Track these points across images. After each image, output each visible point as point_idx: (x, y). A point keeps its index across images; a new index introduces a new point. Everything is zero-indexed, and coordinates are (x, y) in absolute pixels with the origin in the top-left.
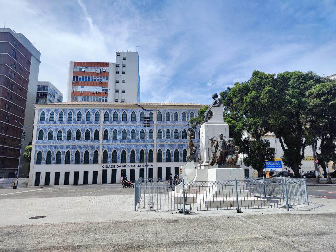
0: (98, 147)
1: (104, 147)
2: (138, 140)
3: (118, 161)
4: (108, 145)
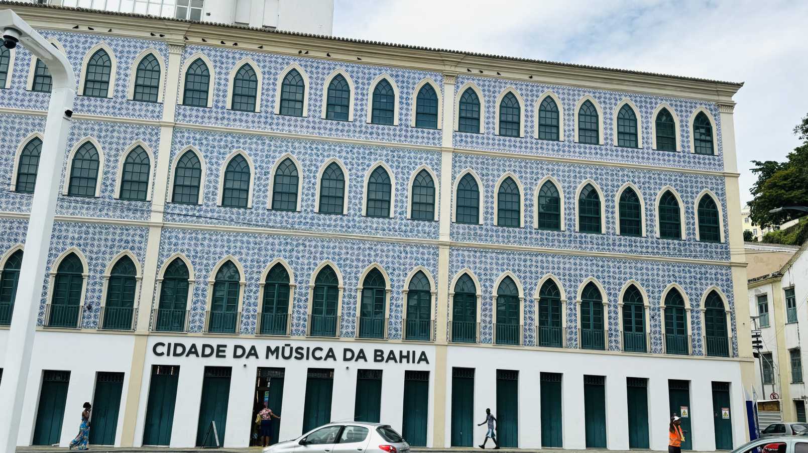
0: (137, 238)
1: (174, 240)
2: (356, 218)
3: (242, 321)
4: (194, 235)
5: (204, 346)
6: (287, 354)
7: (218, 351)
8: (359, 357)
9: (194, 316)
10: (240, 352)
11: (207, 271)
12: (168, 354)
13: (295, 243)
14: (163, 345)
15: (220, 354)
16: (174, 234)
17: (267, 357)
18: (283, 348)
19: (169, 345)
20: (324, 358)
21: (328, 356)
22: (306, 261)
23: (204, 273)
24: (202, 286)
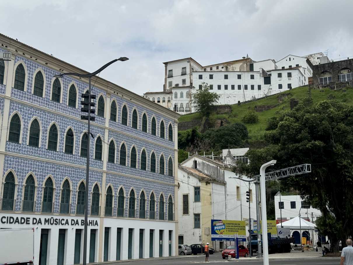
1: (9, 162)
2: (77, 157)
3: (36, 206)
4: (17, 160)
8: (76, 223)
9: (17, 203)
10: (35, 221)
12: (7, 223)
13: (56, 167)
14: (5, 217)
15: (28, 222)
16: (9, 159)
17: (45, 224)
18: (51, 219)
19: (8, 217)
20: (65, 224)
22: (60, 177)
23: (21, 180)
24: (20, 187)
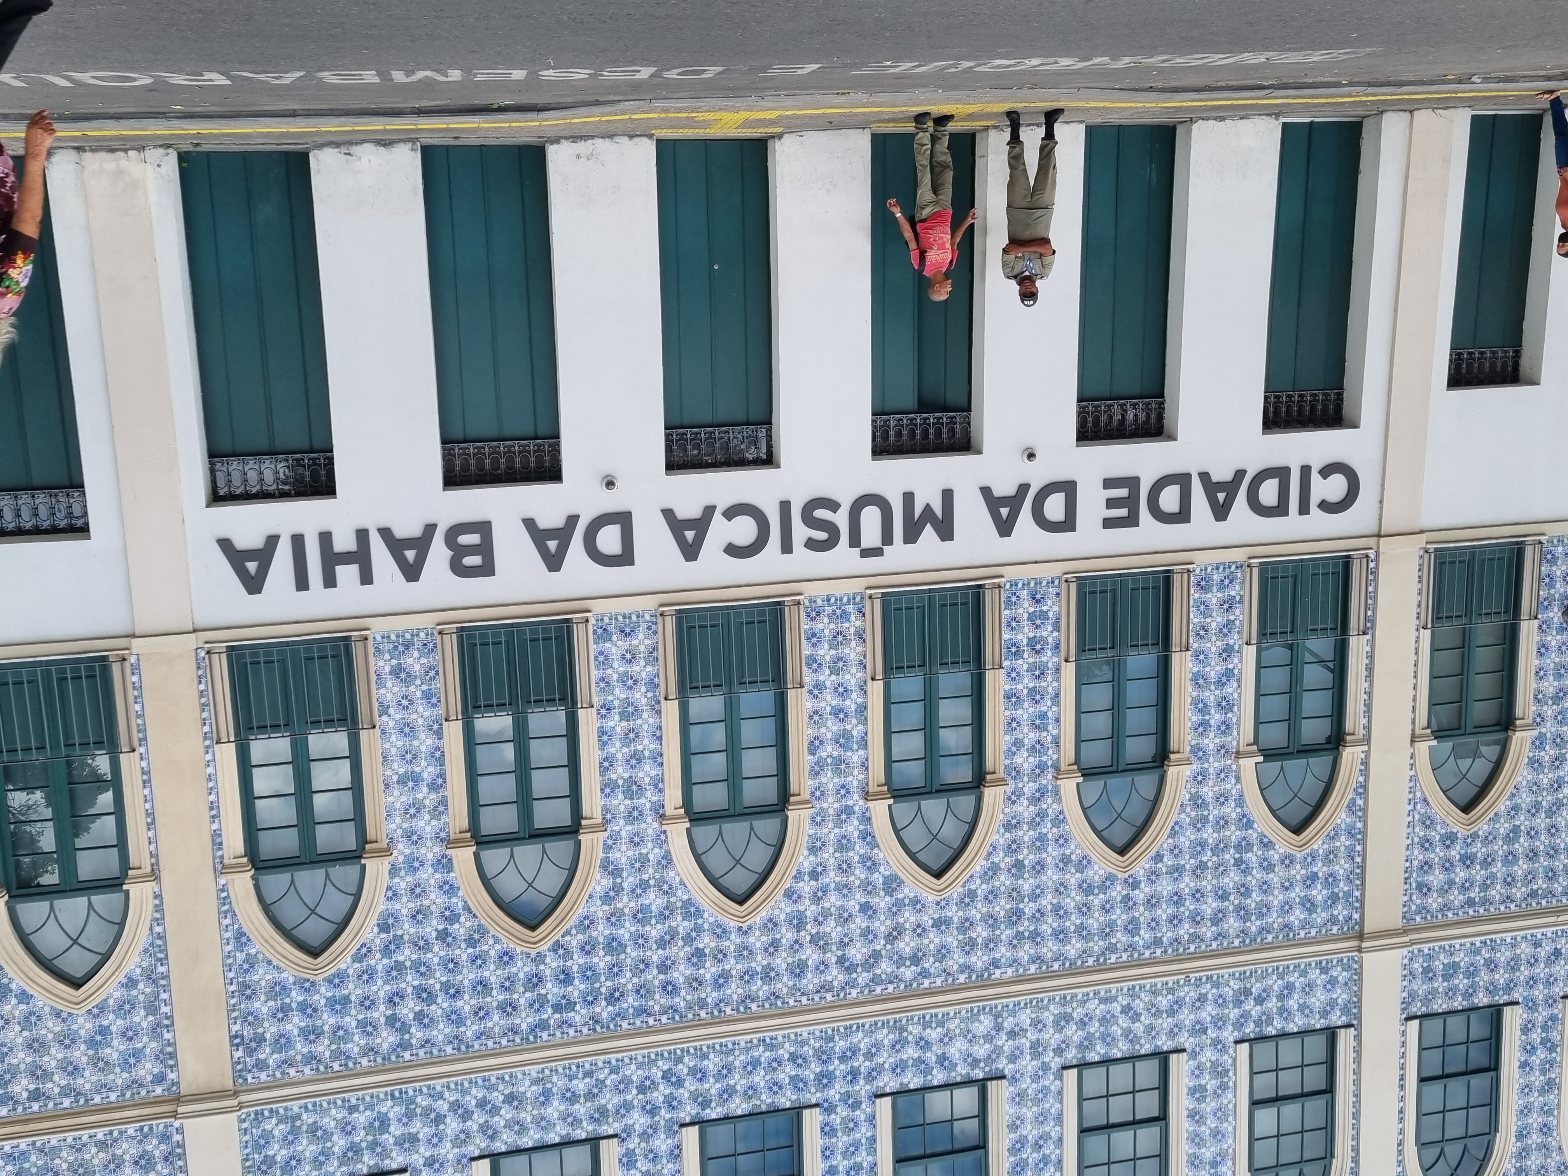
0: (1436, 878)
1: (1319, 893)
3: (1057, 627)
4: (1253, 926)
5: (1183, 516)
6: (871, 517)
7: (1132, 502)
8: (564, 534)
9: (1229, 624)
10: (1055, 507)
11: (1197, 801)
12: (1306, 471)
13: (885, 967)
14: (1326, 507)
15: (1123, 492)
16: (1320, 917)
17: (948, 496)
18: (887, 538)
19: (1304, 509)
20: (718, 518)
21: (702, 524)
22: (833, 900)
23: (1208, 792)
24: (1210, 742)
